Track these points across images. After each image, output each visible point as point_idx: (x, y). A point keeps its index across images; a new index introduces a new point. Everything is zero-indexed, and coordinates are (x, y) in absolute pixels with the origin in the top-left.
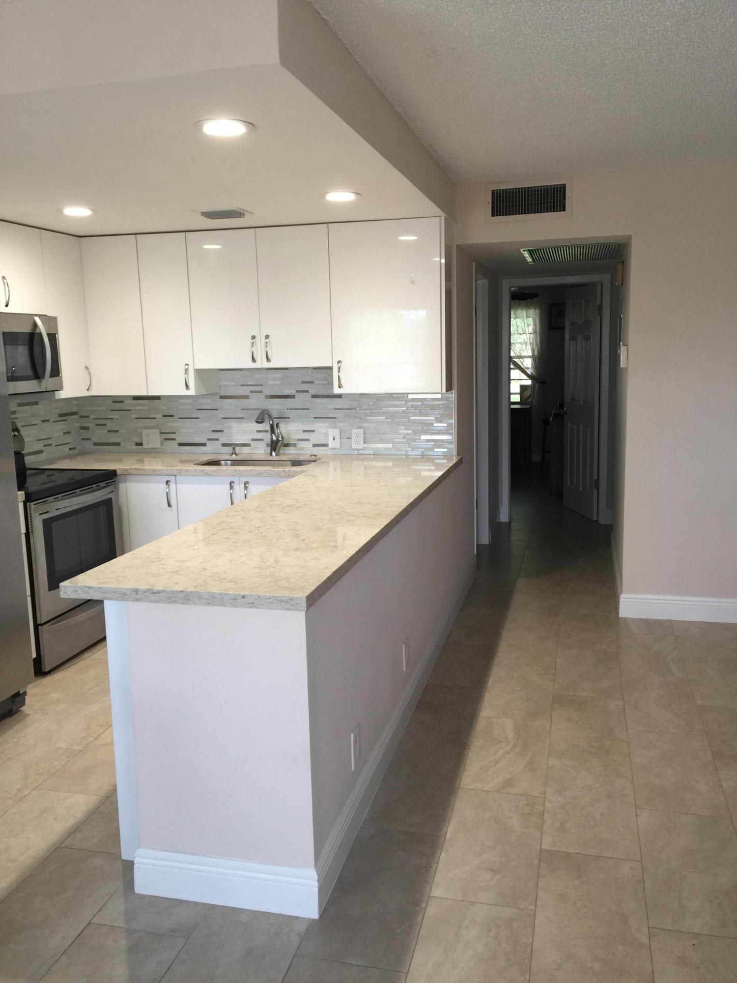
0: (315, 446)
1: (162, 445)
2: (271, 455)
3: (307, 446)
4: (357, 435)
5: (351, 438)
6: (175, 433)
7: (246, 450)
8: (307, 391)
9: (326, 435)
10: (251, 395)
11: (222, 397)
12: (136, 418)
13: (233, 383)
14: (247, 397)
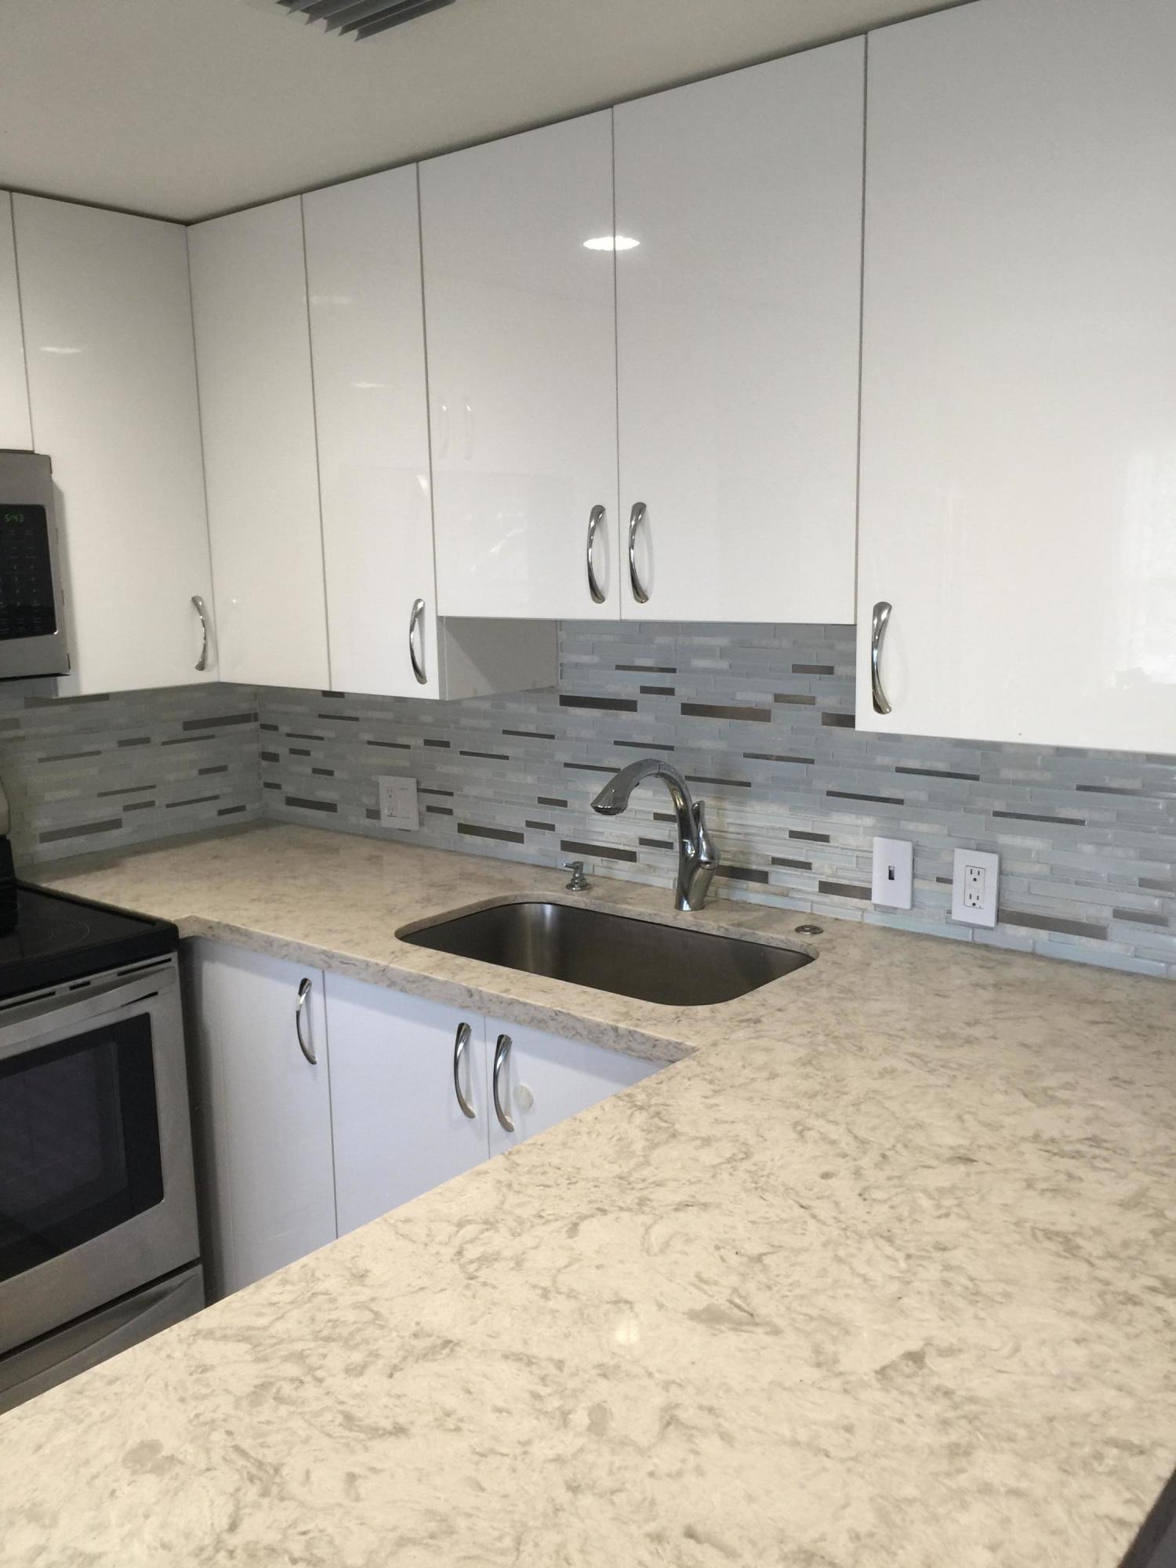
0: (826, 888)
1: (421, 823)
2: (679, 906)
3: (804, 884)
4: (976, 873)
5: (950, 881)
6: (451, 794)
7: (623, 870)
8: (811, 701)
9: (865, 859)
10: (644, 700)
11: (568, 701)
12: (370, 743)
13: (595, 659)
14: (630, 706)
